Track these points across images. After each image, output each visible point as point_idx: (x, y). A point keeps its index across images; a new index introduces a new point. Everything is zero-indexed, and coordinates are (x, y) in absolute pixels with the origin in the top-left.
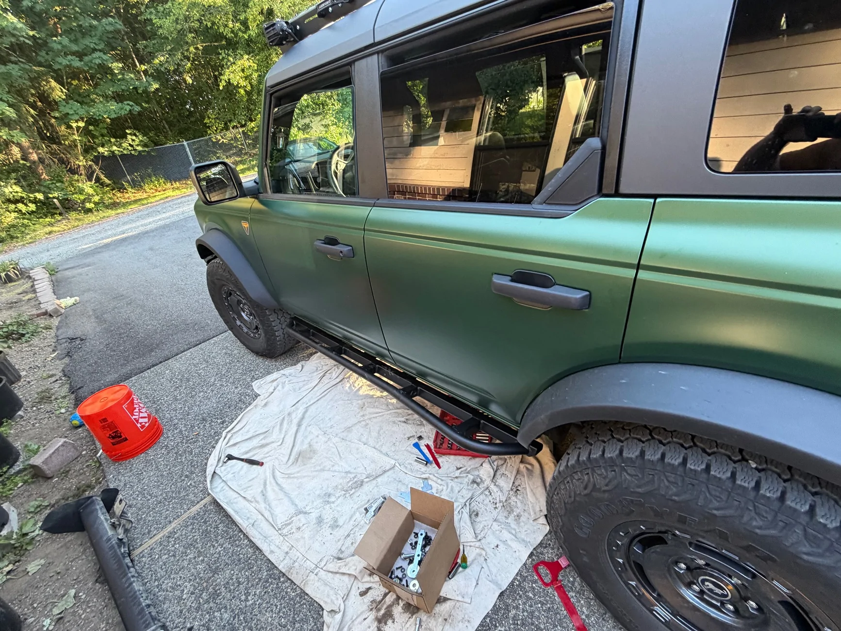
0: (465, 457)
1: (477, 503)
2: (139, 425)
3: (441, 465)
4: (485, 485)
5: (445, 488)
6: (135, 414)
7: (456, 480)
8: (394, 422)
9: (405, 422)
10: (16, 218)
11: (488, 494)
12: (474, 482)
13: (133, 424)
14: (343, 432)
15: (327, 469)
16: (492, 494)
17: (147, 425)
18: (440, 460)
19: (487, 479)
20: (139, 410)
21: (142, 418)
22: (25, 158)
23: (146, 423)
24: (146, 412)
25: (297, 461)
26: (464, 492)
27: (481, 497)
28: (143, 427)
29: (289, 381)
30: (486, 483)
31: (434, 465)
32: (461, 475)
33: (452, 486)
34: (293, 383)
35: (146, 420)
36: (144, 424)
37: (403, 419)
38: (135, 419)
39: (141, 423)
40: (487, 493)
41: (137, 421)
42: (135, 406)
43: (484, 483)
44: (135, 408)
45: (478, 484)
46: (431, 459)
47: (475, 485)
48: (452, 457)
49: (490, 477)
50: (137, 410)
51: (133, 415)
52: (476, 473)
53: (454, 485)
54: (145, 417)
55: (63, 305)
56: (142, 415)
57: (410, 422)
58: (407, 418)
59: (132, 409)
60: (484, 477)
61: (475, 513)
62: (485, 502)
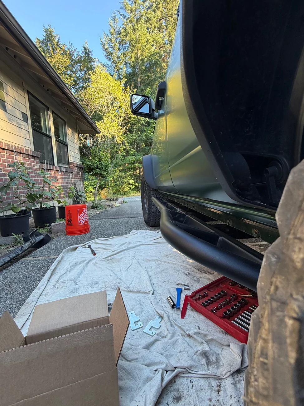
0: (216, 327)
1: (191, 385)
2: (79, 222)
3: (186, 316)
4: (218, 372)
5: (169, 336)
6: (80, 215)
7: (187, 339)
8: (178, 271)
9: (186, 274)
10: (129, 189)
11: (215, 387)
12: (205, 355)
13: (77, 219)
14: (143, 260)
15: (114, 271)
16: (221, 393)
17: (82, 224)
18: (189, 312)
19: (225, 365)
20: (83, 216)
21: (82, 219)
22: (139, 173)
23: (82, 223)
24: (86, 219)
25: (108, 261)
26: (185, 356)
27: (202, 382)
28: (80, 223)
29: (145, 233)
30: (221, 369)
31: (180, 313)
32: (195, 336)
33: (177, 340)
34: (146, 234)
35: (84, 222)
36: (81, 222)
37: (186, 272)
38: (79, 218)
39: (80, 221)
40: (214, 383)
41: (80, 220)
42: (82, 213)
43: (218, 368)
44: (82, 214)
45: (209, 362)
46: (182, 306)
47: (204, 361)
48: (202, 318)
49: (232, 366)
50: (82, 215)
51: (79, 216)
52: (218, 350)
53: (179, 341)
54: (84, 221)
55: (115, 205)
56: (83, 218)
57: (190, 276)
58: (190, 272)
59: (80, 213)
60: (224, 361)
61: (177, 395)
62: (202, 394)
